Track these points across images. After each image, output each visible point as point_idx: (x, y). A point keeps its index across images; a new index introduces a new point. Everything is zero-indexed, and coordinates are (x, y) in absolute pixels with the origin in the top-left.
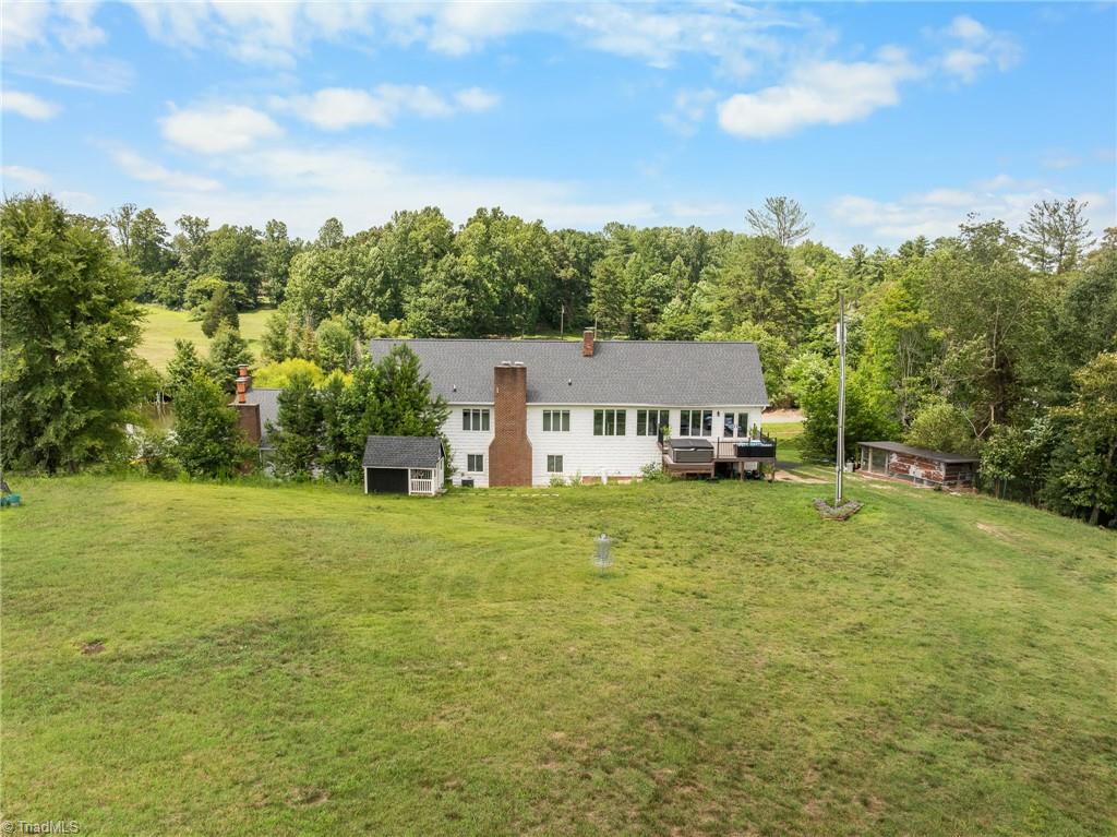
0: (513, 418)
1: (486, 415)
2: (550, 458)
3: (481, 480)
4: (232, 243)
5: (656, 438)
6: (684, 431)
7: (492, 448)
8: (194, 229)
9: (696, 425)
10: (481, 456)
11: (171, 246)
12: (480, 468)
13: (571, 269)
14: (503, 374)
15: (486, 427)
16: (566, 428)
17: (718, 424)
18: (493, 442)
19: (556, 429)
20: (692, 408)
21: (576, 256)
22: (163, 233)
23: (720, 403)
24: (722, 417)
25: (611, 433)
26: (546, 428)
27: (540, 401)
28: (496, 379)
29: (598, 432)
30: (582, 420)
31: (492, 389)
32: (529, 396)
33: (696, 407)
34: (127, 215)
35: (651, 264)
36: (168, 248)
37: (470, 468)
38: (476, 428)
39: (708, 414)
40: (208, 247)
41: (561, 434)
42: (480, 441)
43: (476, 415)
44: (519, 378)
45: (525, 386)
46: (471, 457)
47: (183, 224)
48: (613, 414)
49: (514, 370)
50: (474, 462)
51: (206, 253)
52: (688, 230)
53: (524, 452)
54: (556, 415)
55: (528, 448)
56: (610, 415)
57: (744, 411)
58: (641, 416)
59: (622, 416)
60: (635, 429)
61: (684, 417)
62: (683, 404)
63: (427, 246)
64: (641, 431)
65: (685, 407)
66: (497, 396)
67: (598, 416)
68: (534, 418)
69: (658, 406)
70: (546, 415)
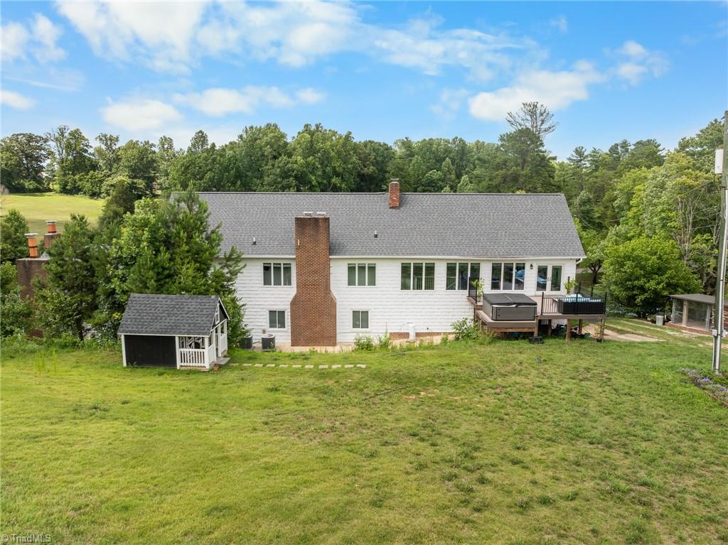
0: (315, 272)
1: (288, 269)
2: (355, 313)
3: (283, 338)
4: (135, 152)
5: (466, 292)
6: (495, 285)
7: (294, 303)
8: (109, 143)
9: (508, 279)
10: (284, 312)
11: (93, 155)
12: (282, 325)
13: (372, 167)
14: (306, 225)
15: (288, 282)
16: (372, 282)
17: (531, 277)
18: (295, 297)
19: (362, 283)
20: (503, 261)
21: (375, 159)
22: (87, 146)
23: (534, 255)
24: (535, 270)
25: (419, 287)
26: (351, 282)
27: (345, 255)
28: (297, 230)
29: (405, 286)
30: (389, 274)
31: (294, 242)
32: (332, 250)
33: (509, 260)
34: (62, 134)
35: (428, 164)
36: (91, 157)
37: (272, 324)
38: (277, 283)
39: (521, 267)
40: (118, 156)
41: (367, 289)
42: (283, 296)
43: (277, 269)
44: (322, 230)
45: (328, 239)
46: (272, 313)
47: (101, 139)
48: (421, 268)
49: (316, 220)
50: (276, 318)
51: (118, 159)
52: (454, 140)
53: (327, 308)
54: (362, 268)
55: (333, 304)
56: (418, 269)
57: (557, 264)
58: (451, 269)
59: (430, 269)
60: (445, 283)
61: (496, 269)
62: (496, 257)
63: (268, 150)
64: (450, 285)
65: (498, 260)
66: (298, 248)
67: (405, 269)
68: (338, 272)
69: (469, 259)
70: (351, 269)
